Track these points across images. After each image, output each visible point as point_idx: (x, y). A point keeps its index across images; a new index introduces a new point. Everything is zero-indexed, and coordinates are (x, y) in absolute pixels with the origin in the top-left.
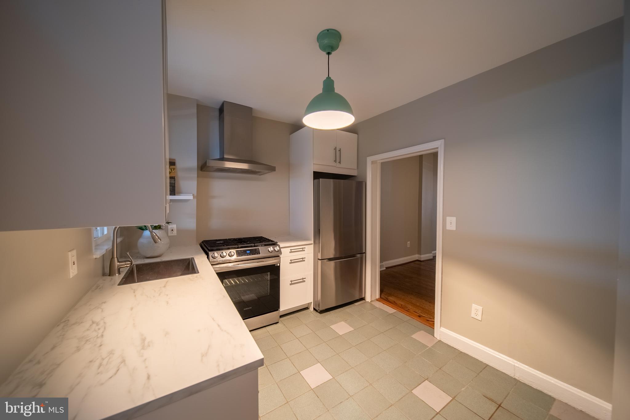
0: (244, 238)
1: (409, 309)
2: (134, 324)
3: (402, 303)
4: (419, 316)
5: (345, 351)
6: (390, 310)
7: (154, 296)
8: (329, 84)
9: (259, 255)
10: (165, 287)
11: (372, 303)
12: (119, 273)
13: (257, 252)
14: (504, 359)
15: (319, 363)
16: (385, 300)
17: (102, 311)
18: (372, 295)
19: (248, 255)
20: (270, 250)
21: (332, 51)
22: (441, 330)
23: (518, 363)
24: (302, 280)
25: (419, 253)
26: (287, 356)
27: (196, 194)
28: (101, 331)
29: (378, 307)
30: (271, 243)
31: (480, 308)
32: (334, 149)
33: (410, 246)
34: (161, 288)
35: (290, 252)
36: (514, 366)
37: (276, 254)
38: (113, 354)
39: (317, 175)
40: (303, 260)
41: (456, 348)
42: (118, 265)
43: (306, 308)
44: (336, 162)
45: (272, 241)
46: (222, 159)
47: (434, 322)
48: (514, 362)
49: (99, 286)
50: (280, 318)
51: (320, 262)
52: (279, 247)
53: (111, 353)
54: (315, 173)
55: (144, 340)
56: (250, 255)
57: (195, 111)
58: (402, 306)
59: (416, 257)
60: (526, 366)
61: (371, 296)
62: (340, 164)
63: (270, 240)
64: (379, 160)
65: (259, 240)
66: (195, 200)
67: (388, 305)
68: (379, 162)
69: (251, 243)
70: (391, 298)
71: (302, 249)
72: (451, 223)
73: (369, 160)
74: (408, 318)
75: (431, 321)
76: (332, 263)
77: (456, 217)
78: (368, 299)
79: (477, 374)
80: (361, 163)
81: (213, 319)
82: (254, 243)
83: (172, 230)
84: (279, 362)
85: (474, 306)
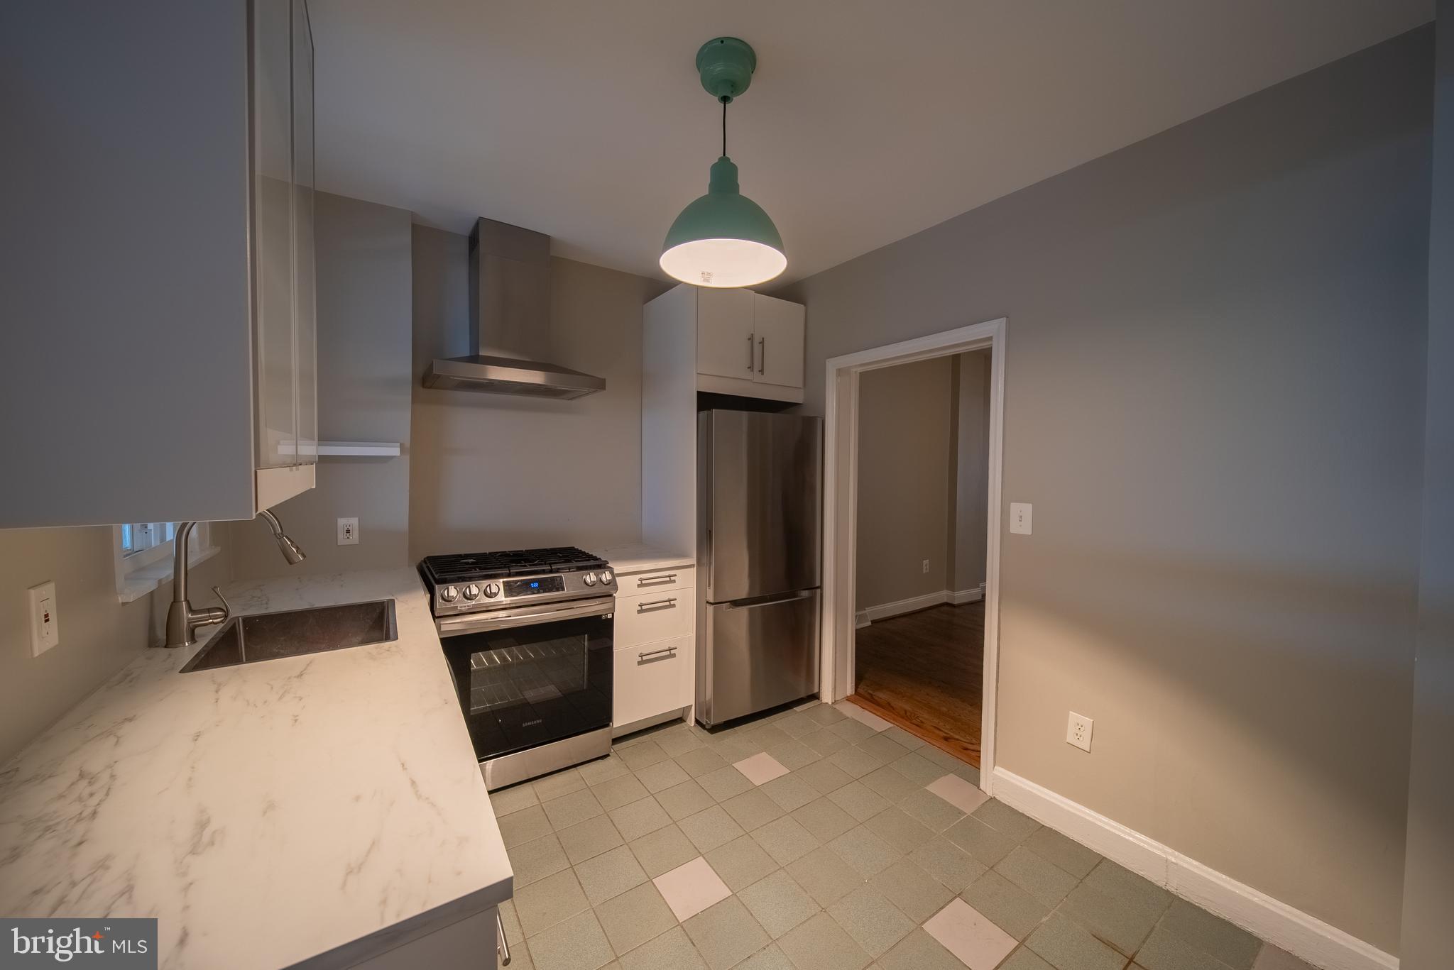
0: (527, 551)
1: (924, 721)
2: (190, 779)
3: (907, 707)
4: (946, 739)
5: (765, 825)
6: (877, 723)
7: (265, 702)
8: (724, 174)
9: (561, 592)
10: (301, 675)
11: (836, 706)
12: (193, 639)
13: (556, 585)
14: (1142, 844)
15: (701, 857)
16: (867, 699)
17: (117, 743)
18: (835, 687)
19: (534, 593)
20: (588, 580)
21: (732, 92)
22: (995, 772)
23: (1176, 853)
24: (668, 653)
25: (951, 586)
26: (623, 838)
27: (408, 444)
28: (95, 800)
29: (850, 717)
30: (592, 563)
31: (1087, 721)
32: (749, 339)
33: (928, 571)
34: (290, 678)
35: (639, 586)
36: (1167, 860)
37: (604, 590)
38: (108, 868)
39: (707, 401)
40: (670, 604)
41: (1030, 816)
42: (189, 619)
43: (677, 720)
44: (752, 371)
45: (596, 559)
46: (475, 359)
47: (980, 751)
48: (1165, 852)
49: (132, 674)
50: (613, 744)
51: (711, 609)
52: (612, 573)
53: (103, 865)
54: (701, 395)
55: (202, 825)
56: (538, 593)
57: (407, 239)
58: (906, 713)
59: (942, 596)
60: (1195, 863)
61: (835, 689)
62: (763, 374)
63: (592, 555)
64: (856, 366)
65: (564, 557)
66: (407, 457)
67: (874, 711)
68: (856, 372)
69: (542, 564)
70: (882, 696)
71: (668, 579)
72: (1021, 517)
73: (832, 365)
74: (920, 742)
75: (973, 750)
76: (743, 612)
77: (1033, 504)
78: (827, 696)
79: (1079, 881)
80: (811, 373)
81: (403, 765)
82: (550, 564)
83: (348, 531)
84: (602, 856)
85: (1074, 716)
